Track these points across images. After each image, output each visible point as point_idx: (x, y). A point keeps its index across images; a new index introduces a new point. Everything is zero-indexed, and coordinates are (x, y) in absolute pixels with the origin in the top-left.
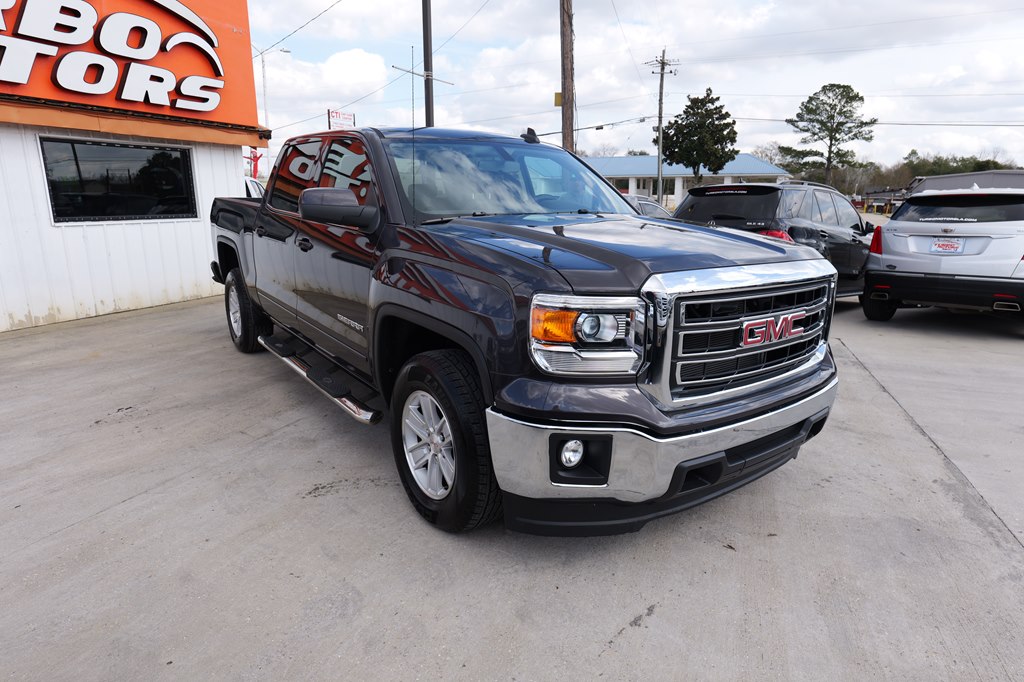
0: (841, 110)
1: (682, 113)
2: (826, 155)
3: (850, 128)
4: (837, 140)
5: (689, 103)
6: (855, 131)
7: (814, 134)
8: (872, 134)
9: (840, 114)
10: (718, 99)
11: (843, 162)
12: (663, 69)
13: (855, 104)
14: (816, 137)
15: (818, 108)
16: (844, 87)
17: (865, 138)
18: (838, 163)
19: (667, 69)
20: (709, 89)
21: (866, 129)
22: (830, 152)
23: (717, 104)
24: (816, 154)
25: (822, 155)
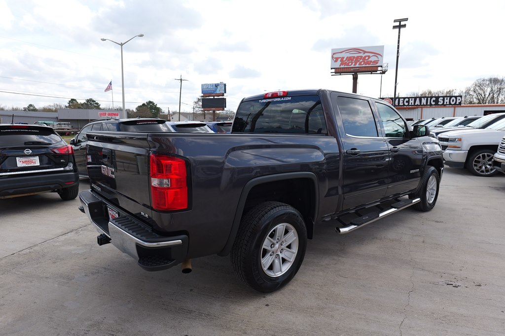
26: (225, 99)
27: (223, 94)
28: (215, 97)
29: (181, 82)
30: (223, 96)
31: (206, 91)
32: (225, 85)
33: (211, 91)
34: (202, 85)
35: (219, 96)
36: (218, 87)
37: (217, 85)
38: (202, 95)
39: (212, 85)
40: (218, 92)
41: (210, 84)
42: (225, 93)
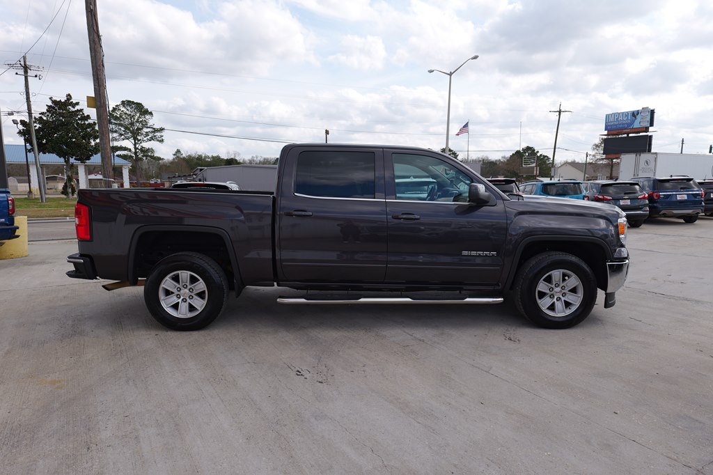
0: (138, 119)
1: (46, 111)
2: (133, 150)
3: (147, 132)
4: (139, 140)
5: (50, 103)
6: (151, 135)
7: (121, 135)
8: (163, 138)
9: (137, 121)
10: (77, 104)
11: (147, 156)
12: (26, 72)
13: (147, 117)
14: (123, 137)
15: (121, 116)
16: (137, 103)
17: (158, 140)
18: (143, 156)
19: (30, 73)
20: (69, 95)
21: (158, 134)
22: (136, 148)
23: (77, 108)
24: (125, 149)
25: (130, 150)
26: (651, 137)
27: (648, 128)
28: (630, 135)
29: (560, 115)
30: (646, 130)
31: (614, 125)
32: (652, 112)
33: (623, 124)
34: (608, 116)
35: (639, 133)
36: (639, 117)
37: (635, 114)
38: (606, 133)
39: (626, 114)
40: (636, 125)
41: (623, 113)
42: (652, 125)
